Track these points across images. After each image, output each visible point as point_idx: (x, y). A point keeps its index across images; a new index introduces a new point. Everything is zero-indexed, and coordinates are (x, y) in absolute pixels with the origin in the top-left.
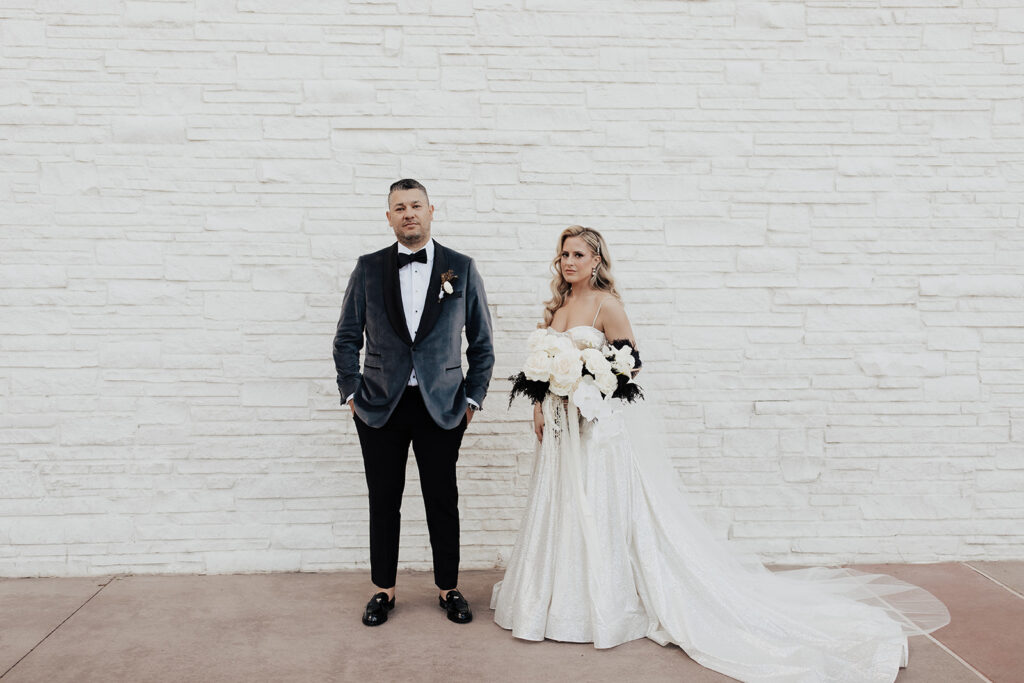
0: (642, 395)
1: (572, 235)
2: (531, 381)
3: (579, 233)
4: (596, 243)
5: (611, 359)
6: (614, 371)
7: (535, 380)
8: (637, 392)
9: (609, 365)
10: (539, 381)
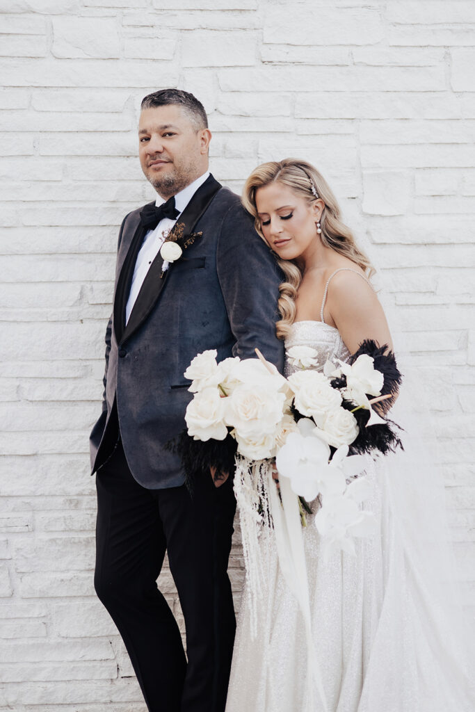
0: (399, 441)
1: (265, 184)
2: (199, 441)
3: (272, 176)
4: (306, 181)
5: (339, 383)
6: (347, 405)
7: (205, 439)
8: (391, 436)
9: (336, 396)
10: (211, 440)
